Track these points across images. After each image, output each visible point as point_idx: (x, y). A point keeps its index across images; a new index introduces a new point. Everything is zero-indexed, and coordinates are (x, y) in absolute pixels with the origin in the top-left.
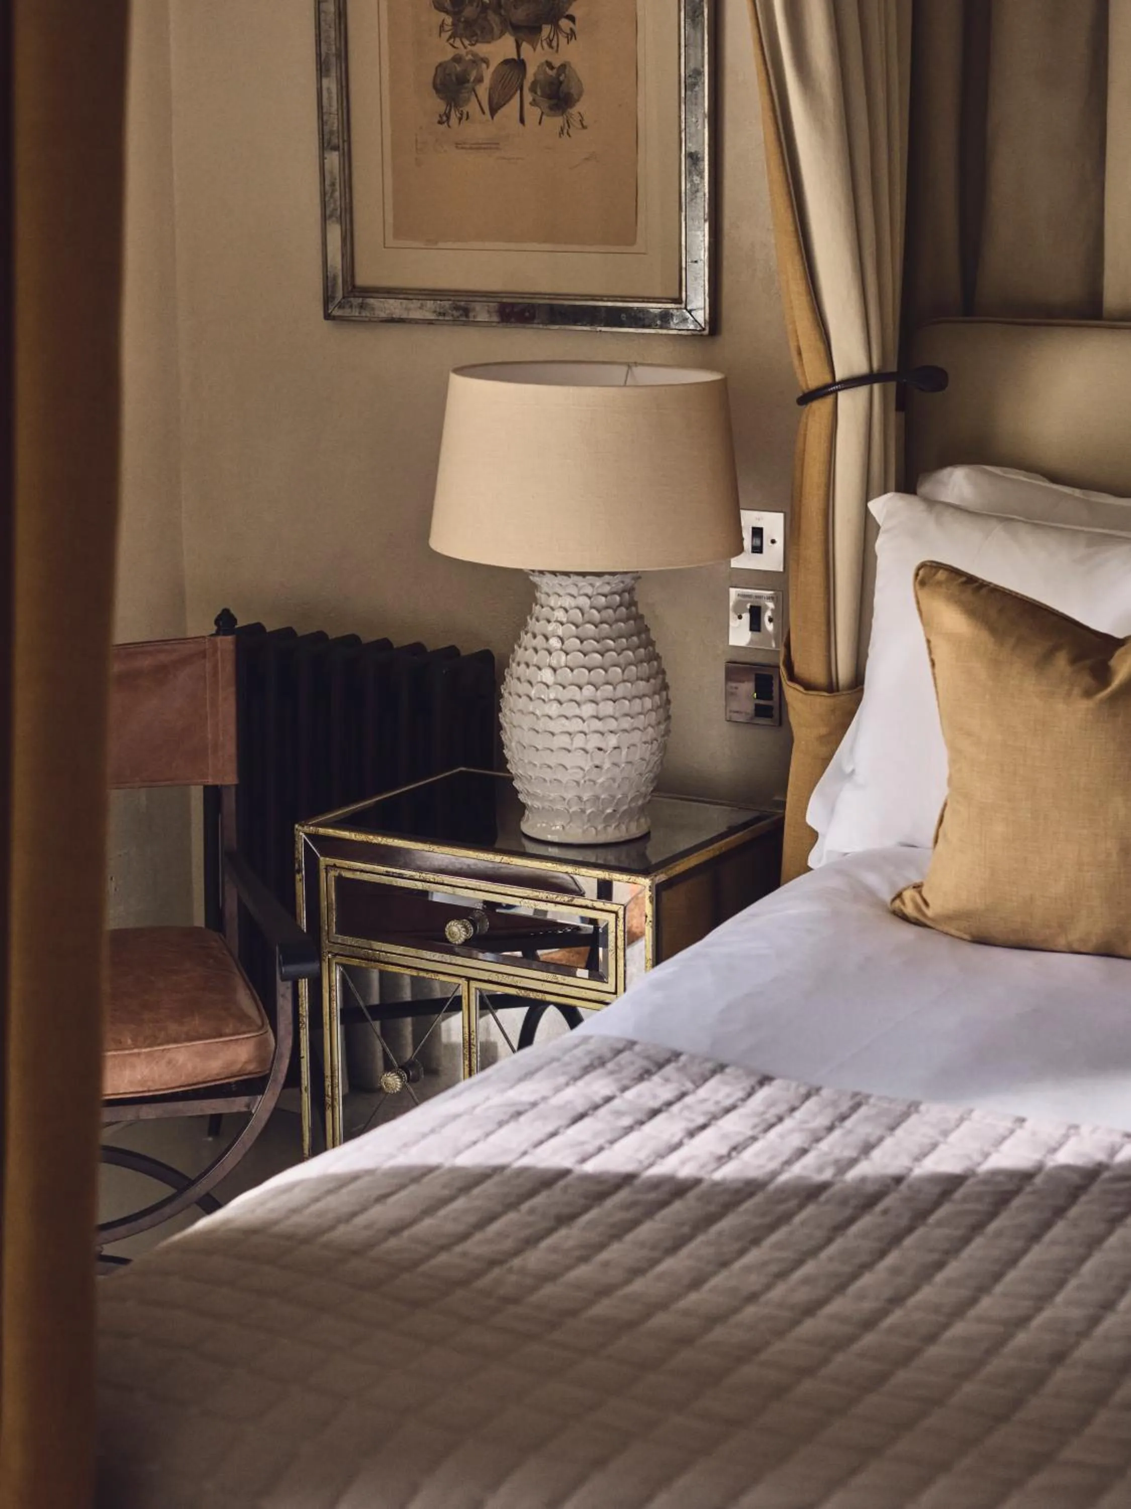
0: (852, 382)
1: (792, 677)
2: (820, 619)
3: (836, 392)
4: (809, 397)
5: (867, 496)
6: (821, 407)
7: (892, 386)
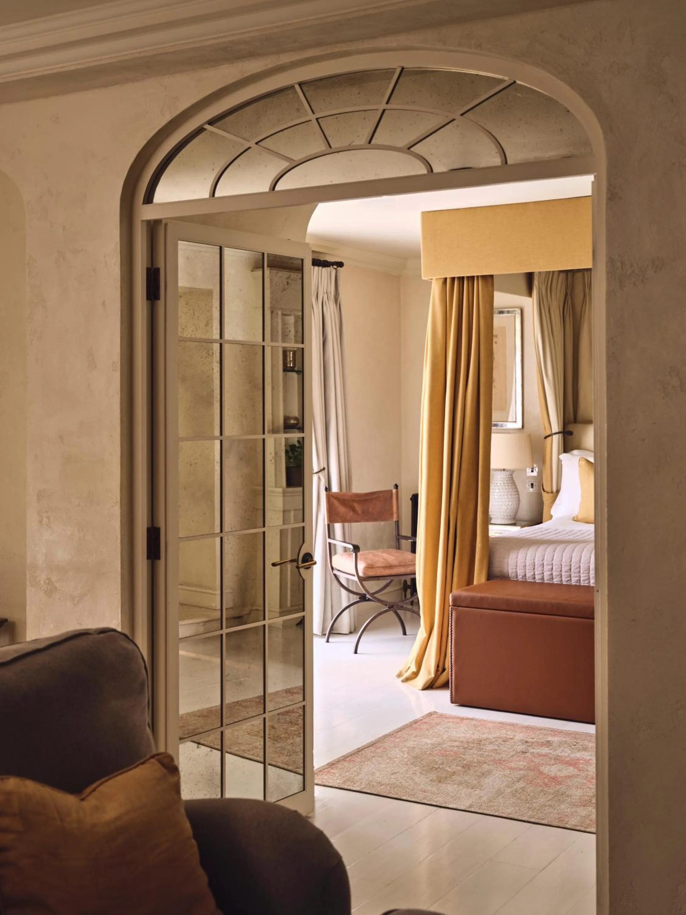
0: (555, 434)
1: (544, 491)
2: (550, 479)
3: (552, 436)
4: (546, 437)
5: (559, 455)
6: (549, 439)
7: (562, 434)
